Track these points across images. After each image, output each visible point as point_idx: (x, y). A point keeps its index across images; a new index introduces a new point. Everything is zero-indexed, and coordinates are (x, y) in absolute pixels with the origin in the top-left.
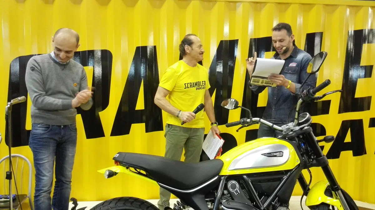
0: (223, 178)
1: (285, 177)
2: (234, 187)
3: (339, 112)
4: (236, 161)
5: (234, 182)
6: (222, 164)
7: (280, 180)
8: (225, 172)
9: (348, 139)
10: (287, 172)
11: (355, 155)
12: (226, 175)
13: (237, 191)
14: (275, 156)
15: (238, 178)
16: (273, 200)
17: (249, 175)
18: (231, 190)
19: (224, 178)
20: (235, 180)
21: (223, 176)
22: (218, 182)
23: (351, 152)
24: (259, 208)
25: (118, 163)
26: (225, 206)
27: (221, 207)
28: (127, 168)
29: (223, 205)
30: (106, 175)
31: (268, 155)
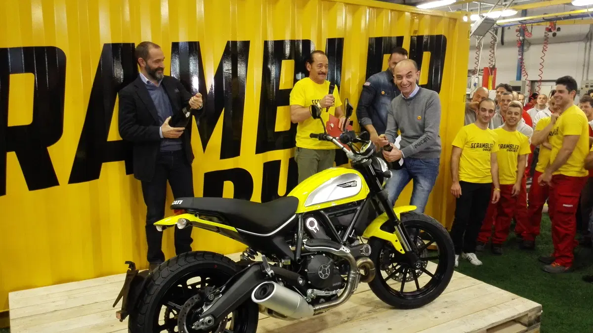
0: (300, 216)
1: (359, 208)
2: (312, 224)
4: (313, 195)
5: (312, 219)
6: (295, 201)
7: (355, 211)
8: (302, 209)
10: (359, 203)
12: (303, 213)
13: (316, 229)
14: (350, 186)
15: (316, 214)
16: (350, 233)
17: (326, 210)
18: (310, 228)
20: (311, 216)
21: (300, 214)
22: (296, 219)
24: (339, 243)
25: (183, 210)
26: (308, 244)
27: (303, 247)
28: (196, 216)
29: (306, 245)
30: (182, 224)
31: (344, 185)
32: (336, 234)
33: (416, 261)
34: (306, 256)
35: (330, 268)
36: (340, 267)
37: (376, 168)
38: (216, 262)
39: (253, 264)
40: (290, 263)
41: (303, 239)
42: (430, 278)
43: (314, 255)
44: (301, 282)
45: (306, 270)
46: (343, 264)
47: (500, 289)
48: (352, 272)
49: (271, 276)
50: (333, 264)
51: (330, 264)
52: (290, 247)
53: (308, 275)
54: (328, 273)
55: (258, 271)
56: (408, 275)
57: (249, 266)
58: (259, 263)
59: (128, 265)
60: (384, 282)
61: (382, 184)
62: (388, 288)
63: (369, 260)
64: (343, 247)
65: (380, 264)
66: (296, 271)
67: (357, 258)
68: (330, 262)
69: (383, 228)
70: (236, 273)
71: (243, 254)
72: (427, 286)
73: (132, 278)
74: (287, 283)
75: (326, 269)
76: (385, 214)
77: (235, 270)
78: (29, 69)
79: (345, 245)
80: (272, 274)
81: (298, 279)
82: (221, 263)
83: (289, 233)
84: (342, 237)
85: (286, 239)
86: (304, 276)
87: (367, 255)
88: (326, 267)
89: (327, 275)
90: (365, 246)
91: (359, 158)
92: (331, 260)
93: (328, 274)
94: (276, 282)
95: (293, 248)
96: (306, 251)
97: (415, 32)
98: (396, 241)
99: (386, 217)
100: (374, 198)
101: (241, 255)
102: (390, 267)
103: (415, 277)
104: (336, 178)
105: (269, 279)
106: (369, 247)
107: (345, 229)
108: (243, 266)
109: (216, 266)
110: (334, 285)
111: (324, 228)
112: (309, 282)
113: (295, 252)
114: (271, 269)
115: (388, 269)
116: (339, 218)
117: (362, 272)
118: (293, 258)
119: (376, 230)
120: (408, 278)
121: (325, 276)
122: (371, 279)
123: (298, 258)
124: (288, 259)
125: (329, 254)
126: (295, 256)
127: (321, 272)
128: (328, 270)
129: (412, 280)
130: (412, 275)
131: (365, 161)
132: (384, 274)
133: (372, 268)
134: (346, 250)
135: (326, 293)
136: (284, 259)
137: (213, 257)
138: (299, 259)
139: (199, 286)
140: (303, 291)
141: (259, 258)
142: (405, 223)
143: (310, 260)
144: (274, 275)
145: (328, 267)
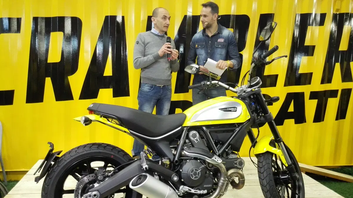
1: (238, 129)
3: (285, 85)
5: (194, 132)
6: (185, 117)
7: (233, 131)
8: (188, 123)
9: (291, 109)
10: (239, 124)
11: (296, 122)
12: (188, 126)
13: (197, 140)
14: (230, 111)
15: (197, 128)
16: (227, 148)
17: (208, 126)
18: (192, 138)
19: (186, 129)
20: (196, 130)
21: (185, 127)
22: (181, 131)
23: (293, 121)
25: (93, 112)
26: (187, 151)
28: (101, 117)
29: (185, 151)
31: (225, 110)
32: (214, 146)
34: (182, 159)
35: (201, 171)
38: (112, 153)
40: (169, 163)
43: (190, 159)
44: (175, 178)
45: (181, 170)
48: (222, 178)
49: (145, 170)
51: (201, 169)
53: (182, 174)
57: (136, 159)
63: (240, 171)
64: (216, 157)
66: (173, 170)
68: (201, 167)
70: (125, 163)
74: (162, 178)
75: (197, 172)
79: (219, 156)
80: (146, 168)
81: (173, 176)
82: (117, 155)
83: (173, 140)
85: (169, 145)
86: (179, 174)
87: (240, 167)
88: (197, 170)
90: (239, 160)
92: (204, 166)
93: (198, 176)
94: (150, 174)
95: (174, 152)
96: (184, 155)
106: (243, 161)
107: (222, 143)
109: (112, 157)
110: (205, 186)
112: (182, 180)
118: (172, 160)
121: (195, 178)
122: (241, 187)
123: (176, 159)
124: (168, 159)
125: (204, 162)
126: (174, 158)
127: (192, 174)
128: (199, 173)
133: (242, 178)
135: (195, 191)
136: (164, 158)
137: (112, 149)
138: (176, 161)
140: (176, 186)
143: (186, 163)
144: (148, 169)
145: (200, 171)
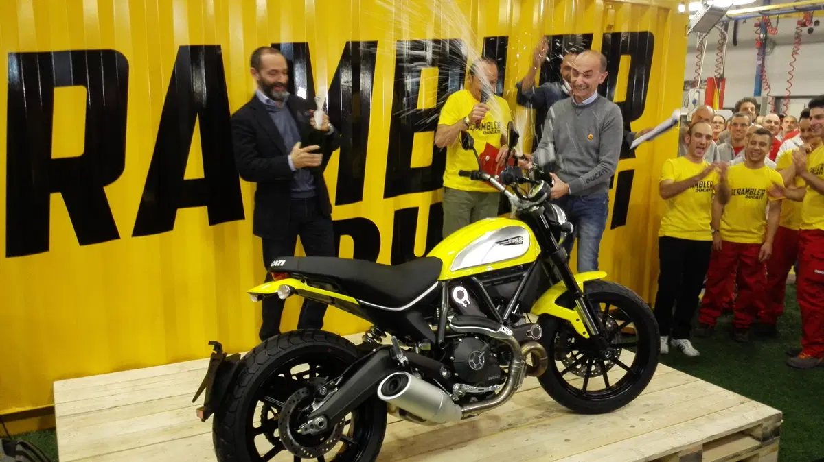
0: (444, 284)
1: (525, 274)
2: (460, 295)
4: (462, 255)
5: (460, 288)
6: (438, 263)
7: (520, 279)
8: (447, 274)
10: (526, 266)
12: (448, 280)
13: (465, 302)
14: (514, 244)
15: (466, 281)
16: (513, 309)
17: (479, 276)
18: (457, 300)
19: (446, 286)
20: (462, 285)
21: (444, 281)
22: (439, 289)
24: (498, 321)
25: (286, 274)
26: (455, 323)
27: (447, 327)
28: (303, 281)
29: (452, 324)
30: (284, 293)
31: (505, 243)
32: (494, 310)
33: (605, 348)
34: (451, 340)
35: (484, 355)
36: (499, 355)
37: (550, 218)
38: (329, 344)
39: (380, 348)
40: (429, 348)
41: (448, 315)
42: (624, 372)
43: (463, 337)
44: (445, 374)
45: (452, 358)
46: (503, 351)
47: (723, 389)
48: (515, 361)
49: (404, 365)
50: (489, 351)
51: (484, 350)
52: (430, 326)
53: (455, 365)
54: (482, 362)
55: (386, 357)
56: (593, 368)
57: (374, 350)
58: (388, 348)
59: (213, 347)
60: (559, 376)
61: (558, 241)
62: (565, 384)
63: (539, 346)
64: (503, 327)
65: (554, 351)
66: (438, 359)
67: (522, 343)
68: (484, 348)
69: (558, 302)
70: (357, 359)
71: (367, 335)
72: (620, 383)
73: (217, 364)
74: (425, 375)
75: (480, 357)
76: (562, 283)
77: (355, 356)
78: (78, 81)
79: (505, 324)
80: (405, 362)
81: (441, 370)
82: (337, 347)
83: (429, 307)
84: (502, 314)
85: (424, 316)
86: (450, 366)
87: (536, 338)
88: (479, 354)
89: (480, 365)
90: (533, 327)
91: (527, 204)
92: (487, 345)
93: (482, 364)
94: (411, 373)
95: (433, 328)
96: (451, 331)
97: (610, 27)
98: (578, 320)
99: (563, 287)
100: (547, 260)
101: (363, 336)
102: (569, 356)
103: (604, 371)
104: (494, 232)
105: (401, 368)
106: (540, 328)
107: (505, 302)
108: (366, 350)
109: (330, 351)
110: (490, 379)
111: (476, 299)
112: (456, 374)
113: (436, 333)
114: (404, 356)
115: (566, 359)
116: (498, 288)
117: (529, 361)
118: (434, 342)
119: (549, 304)
120: (594, 372)
121: (477, 367)
122: (542, 371)
123: (440, 341)
124: (428, 342)
125: (483, 337)
126: (437, 339)
127: (472, 361)
128: (482, 358)
129: (599, 375)
130: (599, 368)
131: (535, 208)
132: (560, 366)
133: (543, 357)
134: (508, 332)
135: (479, 390)
136: (422, 342)
137: (326, 337)
138: (442, 343)
139: (307, 377)
140: (447, 386)
141: (388, 340)
142: (591, 295)
143: (457, 344)
144: (408, 363)
145: (483, 353)
